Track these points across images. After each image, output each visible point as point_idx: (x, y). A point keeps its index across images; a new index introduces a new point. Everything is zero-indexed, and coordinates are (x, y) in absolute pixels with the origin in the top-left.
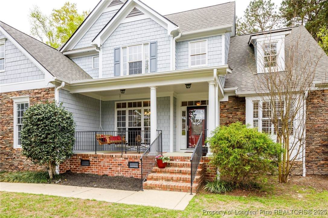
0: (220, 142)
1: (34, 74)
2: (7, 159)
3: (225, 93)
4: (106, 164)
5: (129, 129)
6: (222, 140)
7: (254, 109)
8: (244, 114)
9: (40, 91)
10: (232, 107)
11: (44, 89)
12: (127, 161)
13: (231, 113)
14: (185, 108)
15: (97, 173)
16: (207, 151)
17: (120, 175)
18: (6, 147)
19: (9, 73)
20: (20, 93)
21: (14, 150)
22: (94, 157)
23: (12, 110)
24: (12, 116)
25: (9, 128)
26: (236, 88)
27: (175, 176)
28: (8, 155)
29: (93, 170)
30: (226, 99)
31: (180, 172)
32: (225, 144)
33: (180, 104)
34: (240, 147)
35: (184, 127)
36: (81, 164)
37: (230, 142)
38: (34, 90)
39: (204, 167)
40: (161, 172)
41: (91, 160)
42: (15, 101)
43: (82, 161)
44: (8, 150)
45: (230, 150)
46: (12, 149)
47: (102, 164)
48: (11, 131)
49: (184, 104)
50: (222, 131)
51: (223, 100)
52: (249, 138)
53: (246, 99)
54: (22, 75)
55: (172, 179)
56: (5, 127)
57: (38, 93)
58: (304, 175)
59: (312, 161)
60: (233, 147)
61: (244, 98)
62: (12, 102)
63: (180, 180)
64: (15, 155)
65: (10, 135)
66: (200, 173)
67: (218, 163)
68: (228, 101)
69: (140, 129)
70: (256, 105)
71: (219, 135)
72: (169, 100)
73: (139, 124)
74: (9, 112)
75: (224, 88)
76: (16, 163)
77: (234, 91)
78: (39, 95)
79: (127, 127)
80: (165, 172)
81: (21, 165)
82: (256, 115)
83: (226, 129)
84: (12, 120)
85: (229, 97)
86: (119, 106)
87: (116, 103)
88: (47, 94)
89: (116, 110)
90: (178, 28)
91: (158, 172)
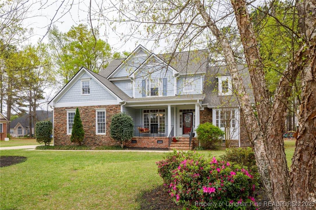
0: (201, 130)
1: (108, 97)
2: (92, 140)
3: (202, 106)
4: (146, 142)
5: (151, 125)
6: (201, 129)
7: (217, 114)
8: (212, 117)
9: (112, 106)
10: (206, 113)
11: (114, 105)
12: (157, 140)
13: (206, 116)
14: (181, 113)
15: (141, 147)
16: (195, 135)
17: (153, 147)
18: (91, 134)
19: (92, 96)
20: (100, 106)
21: (96, 135)
22: (139, 139)
23: (95, 115)
24: (95, 118)
25: (93, 124)
26: (208, 104)
27: (182, 145)
28: (92, 138)
29: (139, 145)
30: (203, 109)
31: (184, 144)
32: (202, 131)
33: (179, 111)
34: (208, 132)
35: (181, 123)
36: (132, 142)
37: (204, 130)
38: (108, 105)
39: (193, 141)
40: (175, 144)
41: (137, 140)
42: (96, 111)
43: (132, 140)
44: (92, 136)
45: (204, 133)
46: (95, 135)
47: (143, 142)
48: (94, 126)
49: (181, 111)
50: (201, 126)
51: (201, 110)
52: (211, 129)
53: (213, 110)
54: (101, 98)
55: (181, 146)
56: (91, 124)
57: (111, 107)
58: (240, 146)
59: (244, 140)
60: (205, 132)
61: (212, 109)
62: (95, 111)
63: (184, 146)
64: (97, 138)
65: (94, 128)
66: (192, 144)
67: (199, 138)
68: (204, 110)
69: (157, 125)
70: (217, 113)
71: (200, 127)
72: (174, 110)
73: (157, 122)
74: (93, 116)
75: (202, 103)
76: (97, 142)
77: (207, 106)
78: (112, 108)
79: (150, 123)
80: (177, 144)
81: (101, 143)
82: (217, 117)
83: (203, 125)
84: (95, 120)
85: (204, 108)
86: (145, 111)
87: (143, 110)
88: (117, 108)
89: (143, 114)
90: (178, 73)
91: (174, 144)
